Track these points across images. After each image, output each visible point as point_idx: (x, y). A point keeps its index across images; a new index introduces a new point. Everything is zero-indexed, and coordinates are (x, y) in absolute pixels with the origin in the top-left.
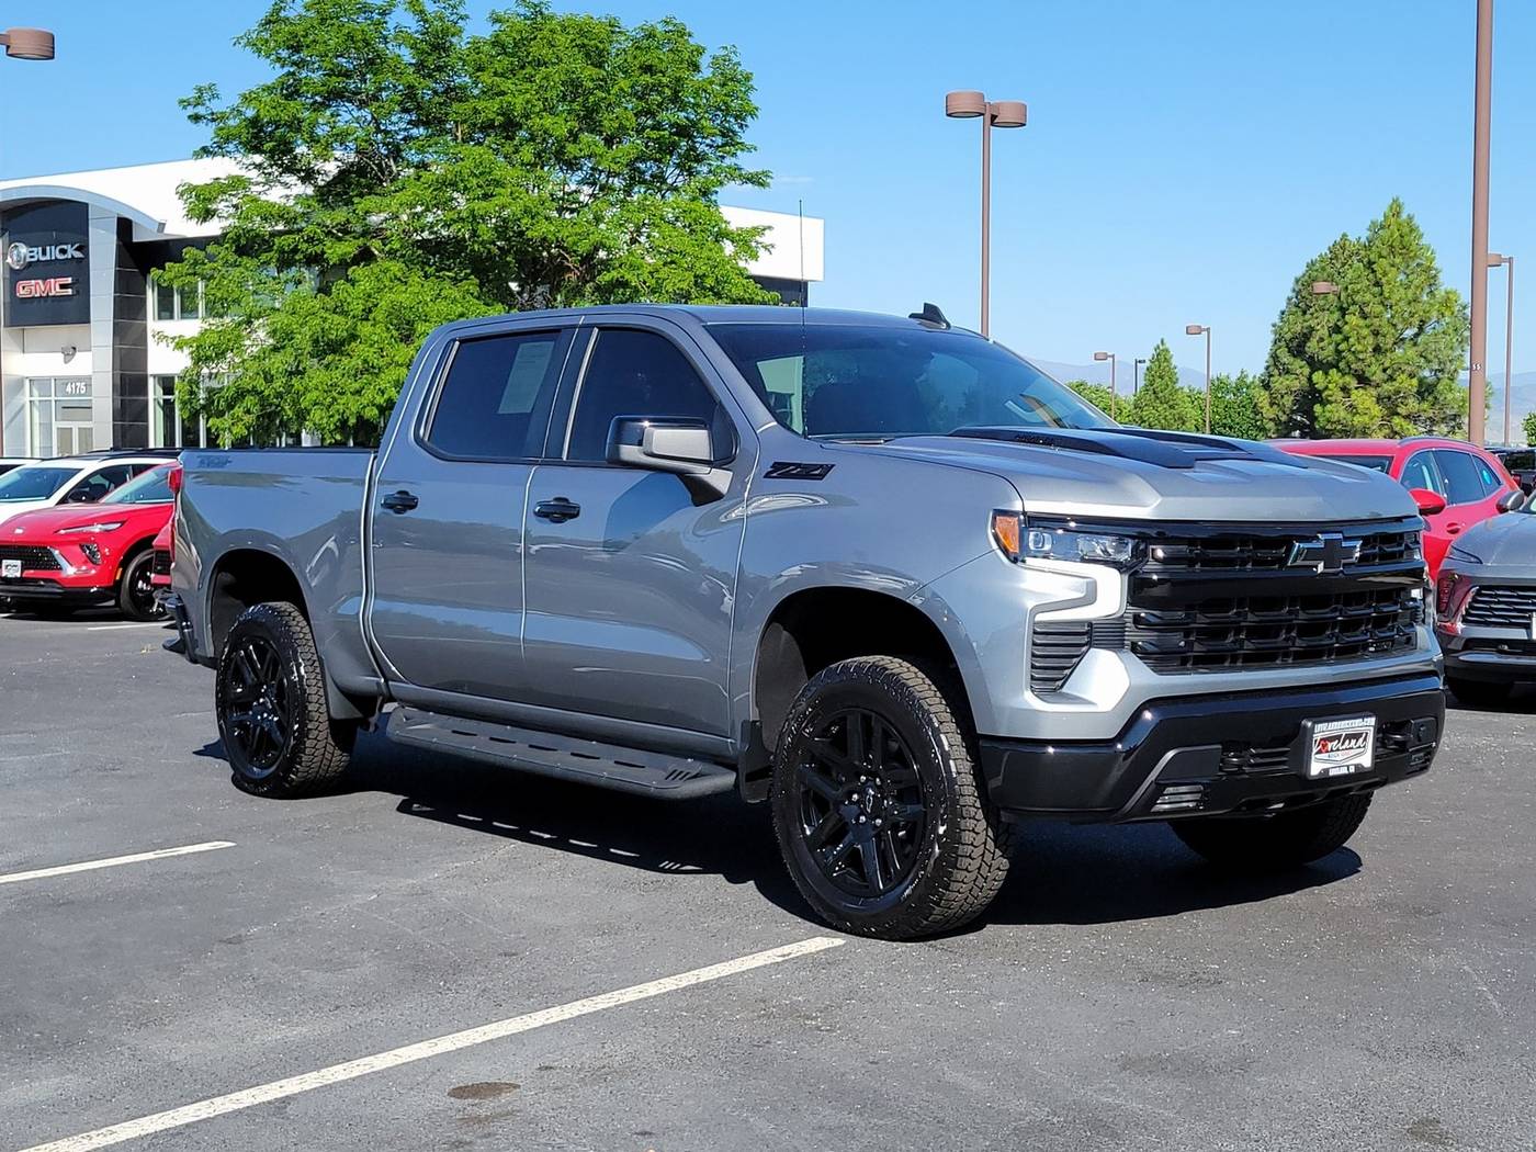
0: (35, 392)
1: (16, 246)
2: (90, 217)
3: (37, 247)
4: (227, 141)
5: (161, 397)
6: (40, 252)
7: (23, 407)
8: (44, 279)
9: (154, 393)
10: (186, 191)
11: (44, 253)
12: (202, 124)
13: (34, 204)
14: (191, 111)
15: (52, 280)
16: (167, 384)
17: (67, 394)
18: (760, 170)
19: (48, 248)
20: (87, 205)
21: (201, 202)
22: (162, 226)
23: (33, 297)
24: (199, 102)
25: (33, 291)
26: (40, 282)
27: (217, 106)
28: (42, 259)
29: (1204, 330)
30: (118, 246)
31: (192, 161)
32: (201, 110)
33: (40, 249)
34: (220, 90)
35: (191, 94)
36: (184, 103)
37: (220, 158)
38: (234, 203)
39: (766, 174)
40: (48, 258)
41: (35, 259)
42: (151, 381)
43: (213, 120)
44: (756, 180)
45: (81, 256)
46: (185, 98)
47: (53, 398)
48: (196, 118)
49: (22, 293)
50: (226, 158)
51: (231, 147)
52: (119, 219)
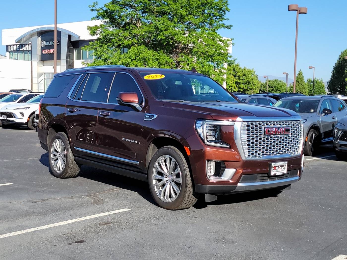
0: (46, 76)
1: (43, 41)
2: (61, 34)
3: (48, 42)
4: (99, 16)
6: (49, 43)
8: (49, 49)
10: (89, 28)
11: (50, 43)
12: (94, 12)
13: (48, 31)
14: (91, 8)
15: (51, 50)
18: (230, 25)
19: (51, 42)
20: (61, 31)
21: (93, 31)
22: (79, 37)
23: (47, 54)
24: (93, 6)
25: (47, 52)
26: (48, 50)
27: (98, 7)
28: (49, 44)
29: (313, 67)
30: (68, 42)
31: (91, 21)
32: (94, 8)
33: (49, 42)
34: (99, 3)
35: (92, 4)
36: (90, 6)
37: (97, 20)
38: (100, 31)
39: (231, 26)
40: (50, 44)
41: (47, 45)
43: (96, 11)
44: (228, 27)
45: (59, 44)
46: (90, 5)
48: (92, 10)
49: (44, 52)
50: (99, 20)
51: (100, 17)
52: (68, 35)
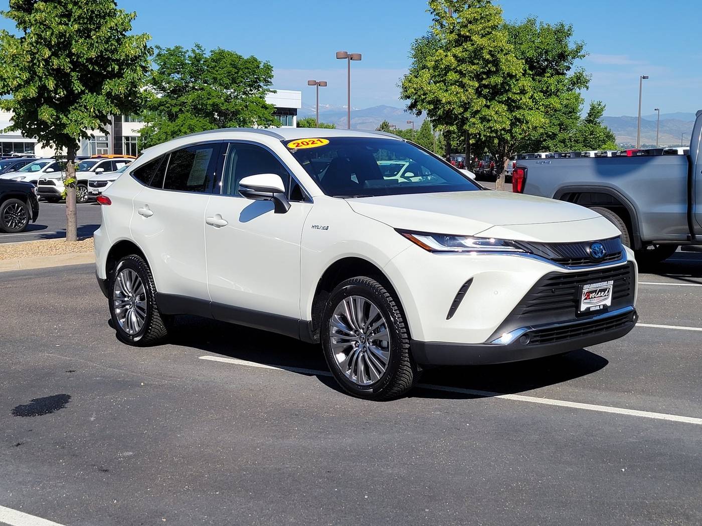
5: (126, 142)
7: (88, 144)
9: (124, 141)
16: (127, 138)
17: (100, 140)
42: (123, 138)
47: (96, 141)
